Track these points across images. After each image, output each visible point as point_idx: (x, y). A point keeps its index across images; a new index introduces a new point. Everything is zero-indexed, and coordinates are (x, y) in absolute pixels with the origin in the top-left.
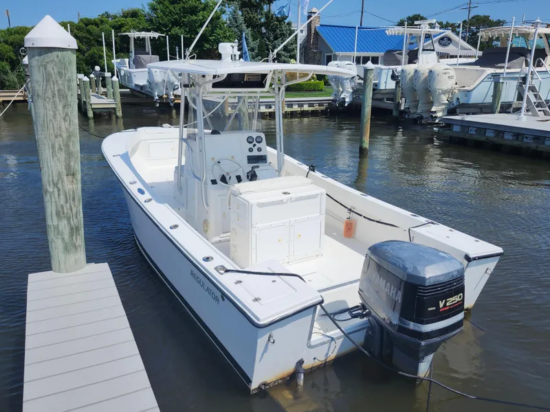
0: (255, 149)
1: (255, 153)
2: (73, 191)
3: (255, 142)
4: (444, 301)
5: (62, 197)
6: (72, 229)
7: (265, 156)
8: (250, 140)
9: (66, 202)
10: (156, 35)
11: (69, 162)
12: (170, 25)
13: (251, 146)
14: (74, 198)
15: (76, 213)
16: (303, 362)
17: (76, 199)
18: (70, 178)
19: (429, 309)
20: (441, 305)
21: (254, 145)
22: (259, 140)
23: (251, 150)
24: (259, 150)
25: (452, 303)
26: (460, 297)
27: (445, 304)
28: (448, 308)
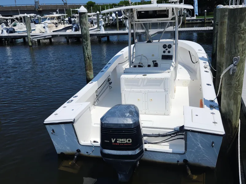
0: (167, 51)
1: (167, 54)
3: (167, 48)
4: (115, 139)
7: (172, 56)
8: (165, 47)
13: (165, 49)
16: (80, 151)
19: (105, 141)
20: (113, 141)
21: (167, 49)
22: (170, 47)
23: (164, 52)
24: (169, 52)
25: (121, 142)
26: (129, 141)
27: (116, 141)
28: (118, 144)
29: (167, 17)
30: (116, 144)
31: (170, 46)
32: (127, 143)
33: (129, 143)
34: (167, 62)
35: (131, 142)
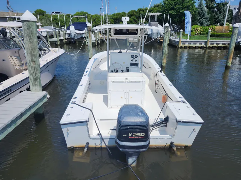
0: (134, 60)
1: (134, 62)
2: (34, 67)
3: (134, 57)
4: (131, 134)
5: (31, 68)
6: (34, 79)
7: (138, 64)
8: (132, 56)
9: (32, 70)
10: (159, 14)
11: (32, 57)
12: (169, 10)
13: (133, 59)
14: (34, 69)
15: (36, 74)
16: (89, 144)
17: (35, 69)
18: (33, 62)
19: (123, 135)
20: (130, 135)
21: (134, 59)
23: (132, 60)
24: (136, 61)
25: (136, 136)
26: (143, 134)
27: (132, 135)
28: (134, 137)
29: (136, 34)
30: (132, 137)
31: (136, 57)
32: (141, 136)
33: (142, 136)
34: (135, 68)
35: (144, 135)
